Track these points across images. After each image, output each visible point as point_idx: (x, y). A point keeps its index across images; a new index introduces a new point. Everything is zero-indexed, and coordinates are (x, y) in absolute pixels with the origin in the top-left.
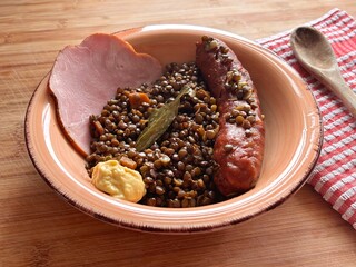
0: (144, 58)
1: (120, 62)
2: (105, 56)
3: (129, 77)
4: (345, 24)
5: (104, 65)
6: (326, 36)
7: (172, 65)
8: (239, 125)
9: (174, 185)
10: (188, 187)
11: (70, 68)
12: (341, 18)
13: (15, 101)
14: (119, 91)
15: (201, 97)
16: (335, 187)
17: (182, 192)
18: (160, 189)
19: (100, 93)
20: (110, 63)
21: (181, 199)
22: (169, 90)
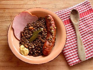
0: (34, 16)
1: (28, 17)
2: (25, 16)
3: (30, 20)
4: (88, 5)
5: (25, 19)
6: (79, 11)
7: (40, 17)
8: (49, 42)
9: (35, 52)
10: (37, 53)
11: (17, 21)
12: (87, 3)
13: (6, 20)
14: (28, 24)
15: (44, 31)
16: (66, 54)
17: (36, 54)
18: (32, 52)
19: (23, 25)
20: (26, 18)
21: (35, 55)
22: (38, 26)
